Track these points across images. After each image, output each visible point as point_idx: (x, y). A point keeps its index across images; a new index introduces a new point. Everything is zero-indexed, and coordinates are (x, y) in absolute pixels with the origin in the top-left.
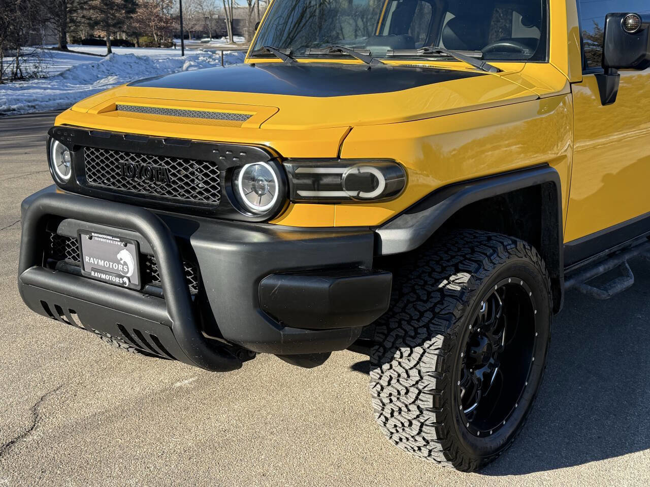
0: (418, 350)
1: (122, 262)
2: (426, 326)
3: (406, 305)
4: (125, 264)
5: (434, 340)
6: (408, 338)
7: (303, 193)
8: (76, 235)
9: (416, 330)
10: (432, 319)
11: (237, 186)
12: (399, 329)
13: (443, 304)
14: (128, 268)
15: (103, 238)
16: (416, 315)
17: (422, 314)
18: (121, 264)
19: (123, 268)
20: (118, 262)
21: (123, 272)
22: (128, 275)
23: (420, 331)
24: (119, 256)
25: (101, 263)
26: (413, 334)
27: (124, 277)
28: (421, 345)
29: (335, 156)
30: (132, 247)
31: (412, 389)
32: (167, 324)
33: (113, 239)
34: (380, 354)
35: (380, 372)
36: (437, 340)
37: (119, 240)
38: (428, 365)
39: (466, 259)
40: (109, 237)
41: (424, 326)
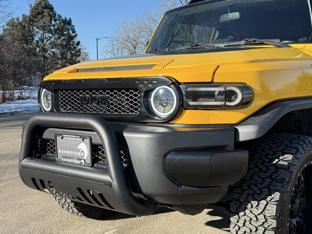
0: (263, 202)
1: (81, 151)
2: (268, 187)
3: (253, 175)
4: (83, 151)
5: (273, 195)
6: (255, 195)
7: (192, 103)
8: (53, 138)
9: (260, 189)
10: (271, 182)
11: (150, 101)
12: (249, 190)
13: (277, 173)
14: (84, 154)
15: (70, 137)
16: (260, 181)
17: (264, 180)
18: (80, 152)
19: (81, 154)
20: (78, 151)
21: (81, 156)
22: (84, 158)
23: (263, 190)
24: (79, 147)
25: (68, 152)
26: (259, 192)
27: (82, 159)
28: (265, 199)
29: (210, 81)
30: (87, 141)
31: (260, 228)
32: (109, 184)
33: (76, 137)
34: (237, 206)
35: (237, 217)
36: (276, 195)
37: (79, 137)
38: (270, 212)
39: (288, 147)
40: (73, 136)
41: (266, 187)
